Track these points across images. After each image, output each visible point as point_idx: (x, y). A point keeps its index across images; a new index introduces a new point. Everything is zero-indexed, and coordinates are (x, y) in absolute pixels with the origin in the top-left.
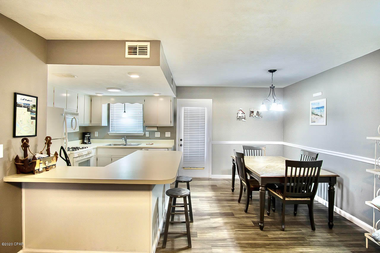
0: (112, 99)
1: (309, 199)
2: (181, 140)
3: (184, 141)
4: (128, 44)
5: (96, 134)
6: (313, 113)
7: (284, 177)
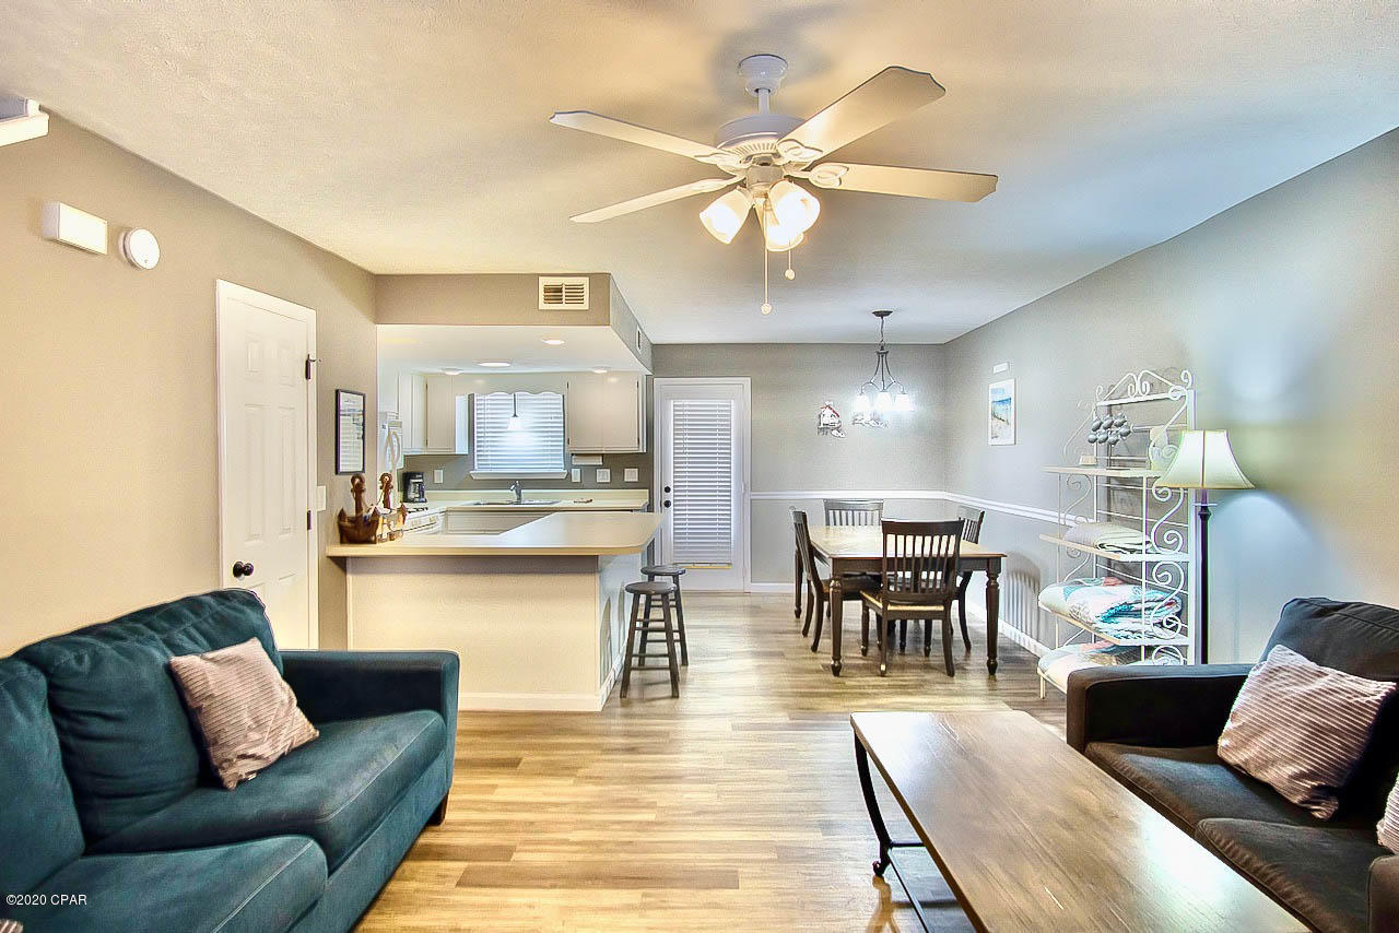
0: (480, 382)
1: (942, 608)
2: (668, 490)
3: (675, 491)
4: (543, 282)
5: (439, 476)
6: (994, 415)
7: (878, 560)
